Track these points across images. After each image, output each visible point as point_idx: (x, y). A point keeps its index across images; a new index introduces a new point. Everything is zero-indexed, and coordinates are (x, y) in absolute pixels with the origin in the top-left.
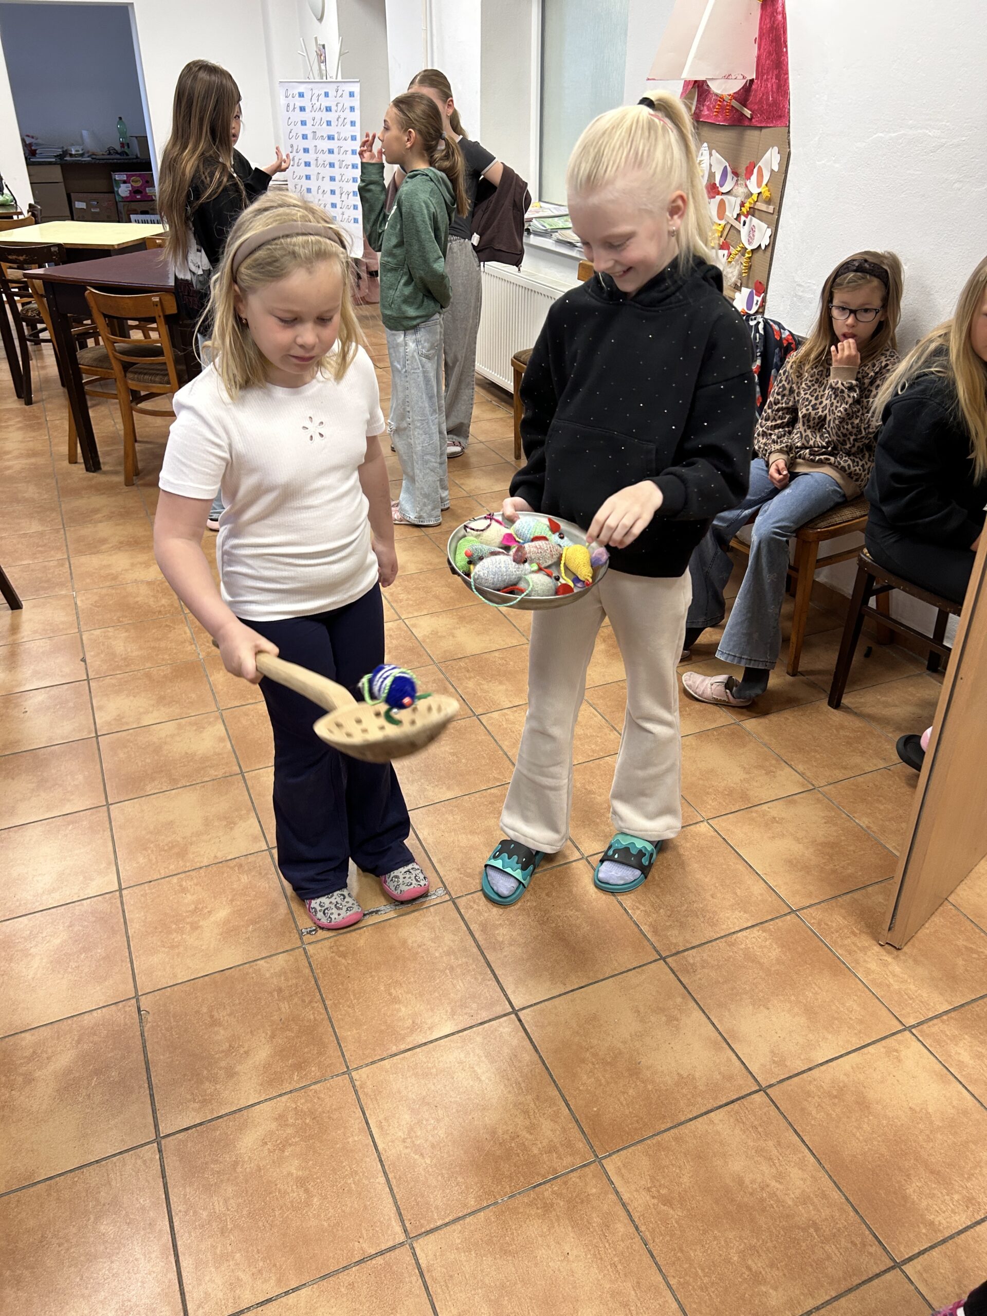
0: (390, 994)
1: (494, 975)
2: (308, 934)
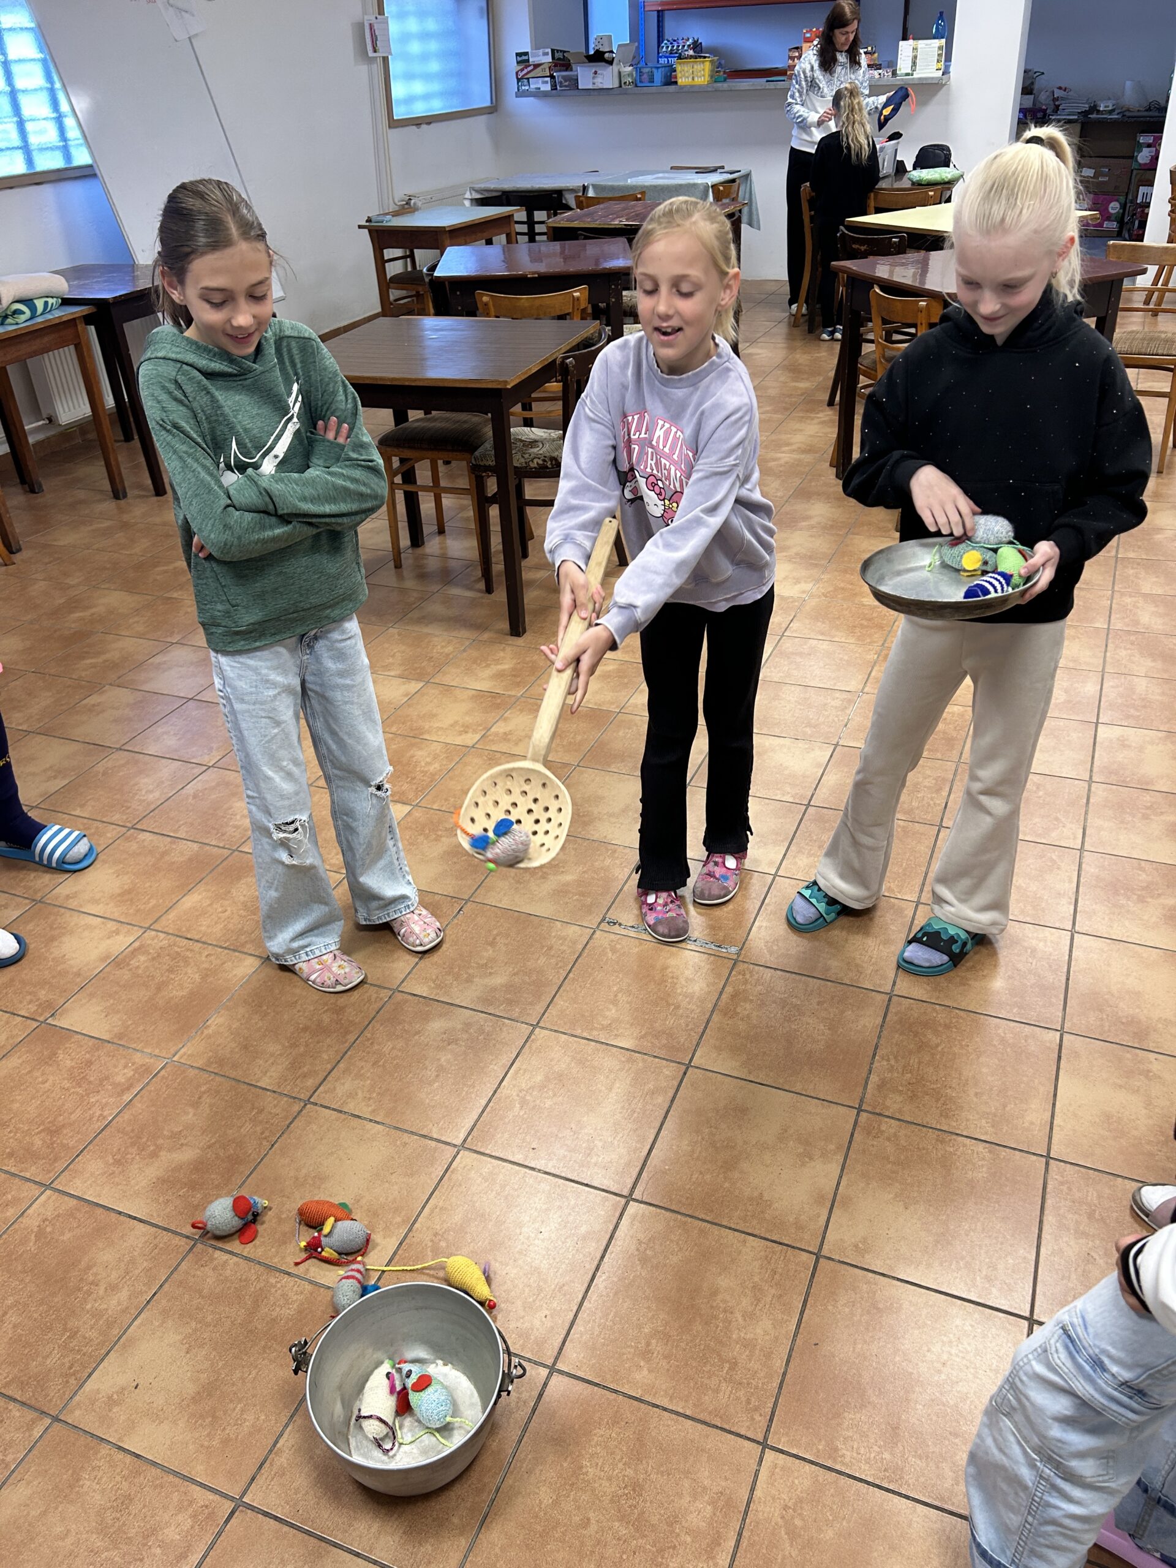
0: (616, 996)
1: (704, 1031)
2: (608, 923)
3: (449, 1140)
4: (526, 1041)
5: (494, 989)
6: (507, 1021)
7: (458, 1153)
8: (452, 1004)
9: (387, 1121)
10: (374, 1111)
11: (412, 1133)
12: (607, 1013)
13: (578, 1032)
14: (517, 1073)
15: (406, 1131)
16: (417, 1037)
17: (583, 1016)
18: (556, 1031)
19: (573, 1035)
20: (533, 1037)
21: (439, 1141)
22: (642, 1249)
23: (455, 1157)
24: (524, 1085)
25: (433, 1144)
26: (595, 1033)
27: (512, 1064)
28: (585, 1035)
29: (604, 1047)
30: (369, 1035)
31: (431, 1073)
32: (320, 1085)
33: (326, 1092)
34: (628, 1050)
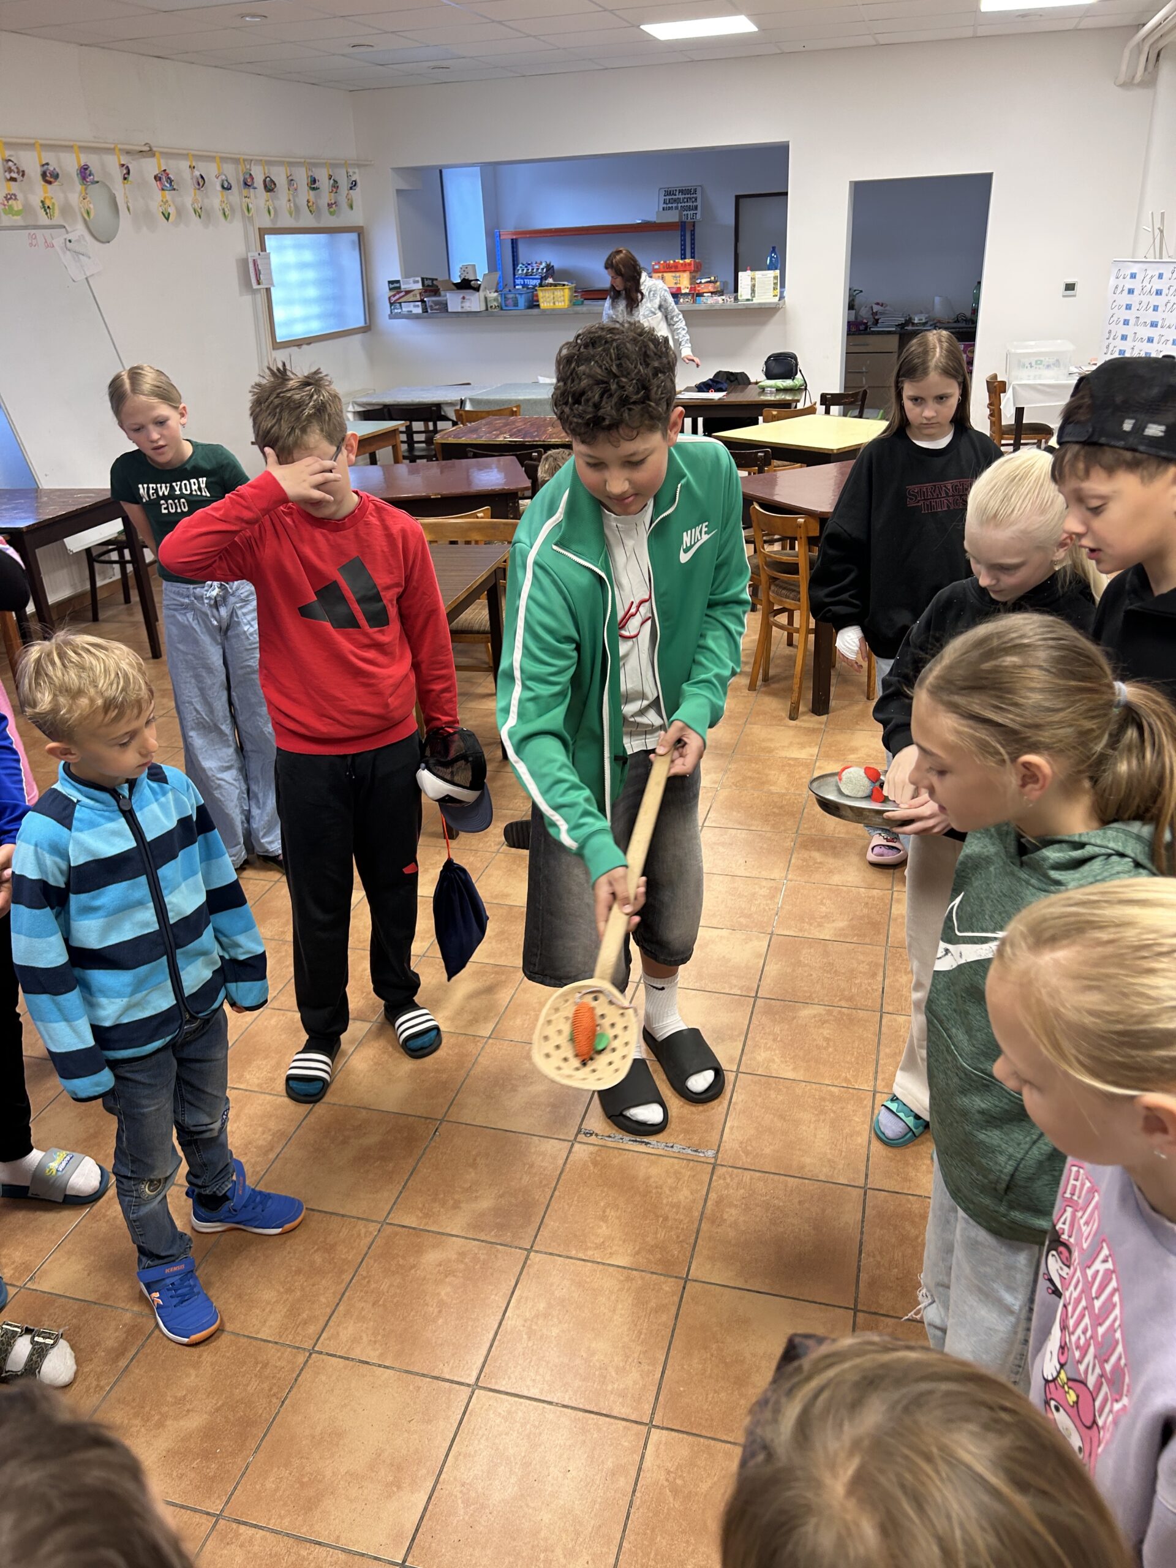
1: (696, 1242)
2: (585, 1134)
3: (462, 1380)
4: (523, 1267)
5: (482, 1215)
6: (499, 1247)
7: (473, 1393)
8: (443, 1234)
9: (396, 1365)
10: (381, 1355)
11: (423, 1375)
12: (599, 1231)
13: (573, 1253)
14: (519, 1301)
15: (417, 1374)
16: (413, 1271)
17: (575, 1236)
18: (551, 1254)
19: (568, 1257)
20: (529, 1262)
21: (452, 1382)
22: (671, 1479)
23: (471, 1397)
24: (528, 1314)
25: (447, 1385)
26: (590, 1253)
27: (513, 1293)
28: (581, 1255)
29: (601, 1267)
30: (364, 1273)
31: (432, 1309)
32: (322, 1332)
33: (329, 1339)
34: (624, 1268)
